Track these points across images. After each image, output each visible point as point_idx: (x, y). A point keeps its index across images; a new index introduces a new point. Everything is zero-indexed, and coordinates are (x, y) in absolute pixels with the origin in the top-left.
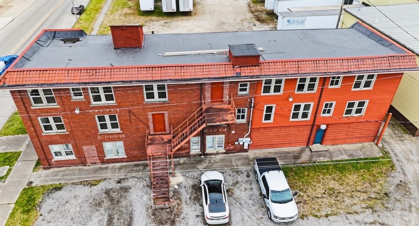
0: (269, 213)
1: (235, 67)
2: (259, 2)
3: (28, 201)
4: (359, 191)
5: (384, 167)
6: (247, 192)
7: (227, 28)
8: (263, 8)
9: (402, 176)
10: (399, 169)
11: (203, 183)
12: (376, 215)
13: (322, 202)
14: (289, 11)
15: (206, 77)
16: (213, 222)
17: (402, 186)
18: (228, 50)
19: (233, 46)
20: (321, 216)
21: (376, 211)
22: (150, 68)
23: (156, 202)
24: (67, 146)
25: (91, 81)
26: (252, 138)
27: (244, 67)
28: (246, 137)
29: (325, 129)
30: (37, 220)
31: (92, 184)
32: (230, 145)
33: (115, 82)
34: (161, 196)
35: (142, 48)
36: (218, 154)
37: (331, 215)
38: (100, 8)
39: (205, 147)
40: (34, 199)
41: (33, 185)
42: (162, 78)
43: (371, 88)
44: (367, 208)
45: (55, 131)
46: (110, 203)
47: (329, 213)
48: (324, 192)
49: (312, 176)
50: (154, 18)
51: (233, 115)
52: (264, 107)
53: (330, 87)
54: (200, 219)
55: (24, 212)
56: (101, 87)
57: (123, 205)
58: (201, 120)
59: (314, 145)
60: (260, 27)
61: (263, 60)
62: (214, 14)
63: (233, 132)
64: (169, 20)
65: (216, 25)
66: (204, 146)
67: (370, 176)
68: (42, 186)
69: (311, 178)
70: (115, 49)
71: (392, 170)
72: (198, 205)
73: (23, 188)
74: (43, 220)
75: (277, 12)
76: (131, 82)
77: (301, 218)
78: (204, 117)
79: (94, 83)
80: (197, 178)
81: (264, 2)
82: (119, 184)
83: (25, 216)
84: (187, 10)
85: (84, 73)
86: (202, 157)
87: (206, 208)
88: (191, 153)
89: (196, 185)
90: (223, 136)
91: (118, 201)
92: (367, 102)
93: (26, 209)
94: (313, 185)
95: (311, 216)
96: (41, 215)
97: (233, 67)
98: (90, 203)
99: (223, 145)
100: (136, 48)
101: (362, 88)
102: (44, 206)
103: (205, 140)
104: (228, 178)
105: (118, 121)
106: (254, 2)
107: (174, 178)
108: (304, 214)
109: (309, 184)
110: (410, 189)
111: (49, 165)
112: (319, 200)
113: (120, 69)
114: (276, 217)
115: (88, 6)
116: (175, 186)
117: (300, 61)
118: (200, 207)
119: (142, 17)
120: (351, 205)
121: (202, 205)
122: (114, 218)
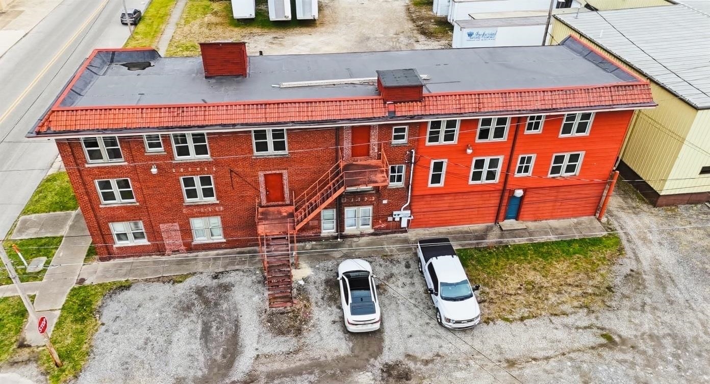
0: (438, 317)
1: (388, 103)
2: (424, 4)
3: (81, 306)
4: (570, 285)
5: (608, 251)
6: (407, 288)
7: (372, 45)
8: (432, 13)
9: (634, 263)
10: (629, 253)
11: (341, 275)
12: (593, 317)
13: (517, 300)
14: (470, 18)
15: (345, 118)
16: (357, 328)
17: (633, 276)
18: (377, 78)
19: (383, 72)
20: (515, 319)
21: (593, 312)
22: (261, 104)
23: (272, 303)
24: (136, 224)
25: (175, 124)
26: (414, 210)
27: (400, 103)
28: (404, 209)
29: (522, 196)
30: (97, 330)
31: (174, 281)
32: (380, 222)
33: (211, 125)
34: (280, 295)
35: (247, 76)
36: (362, 235)
37: (528, 318)
38: (166, 15)
39: (344, 224)
40: (90, 303)
41: (87, 283)
42: (281, 120)
43: (587, 133)
44: (581, 307)
45: (119, 201)
46: (203, 306)
47: (526, 315)
48: (519, 286)
49: (502, 266)
50: (256, 30)
51: (385, 174)
52: (430, 163)
53: (527, 132)
54: (338, 326)
55: (76, 321)
56: (188, 133)
57: (224, 309)
58: (338, 181)
59: (507, 221)
60: (425, 44)
61: (428, 92)
62: (351, 24)
63: (385, 202)
64: (280, 33)
65: (355, 42)
66: (342, 223)
67: (587, 263)
68: (101, 285)
69: (500, 268)
70: (206, 77)
71: (619, 255)
72: (334, 308)
73: (72, 287)
74: (107, 331)
75: (453, 20)
76: (234, 125)
77: (485, 322)
78: (342, 177)
79: (180, 127)
80: (332, 270)
81: (431, 3)
82: (216, 281)
83: (78, 326)
84: (308, 17)
85: (165, 114)
86: (339, 240)
87: (347, 309)
88: (322, 235)
89: (331, 279)
90: (370, 208)
91: (216, 304)
92: (582, 154)
93: (80, 316)
94: (502, 277)
95: (500, 319)
96: (103, 324)
97: (385, 103)
98: (174, 307)
99: (370, 223)
100: (238, 76)
101: (574, 134)
102: (105, 312)
103: (343, 214)
104: (378, 268)
105: (213, 186)
106: (416, 4)
107: (297, 270)
108: (489, 317)
109: (498, 276)
110: (644, 280)
111: (109, 253)
112: (512, 298)
113: (218, 106)
114: (449, 320)
115: (147, 10)
116: (299, 282)
117: (482, 94)
118: (339, 310)
119: (236, 29)
120: (558, 303)
121: (340, 308)
122: (211, 327)
